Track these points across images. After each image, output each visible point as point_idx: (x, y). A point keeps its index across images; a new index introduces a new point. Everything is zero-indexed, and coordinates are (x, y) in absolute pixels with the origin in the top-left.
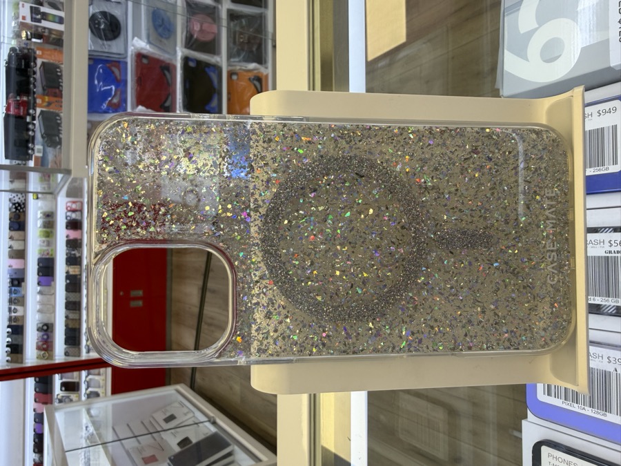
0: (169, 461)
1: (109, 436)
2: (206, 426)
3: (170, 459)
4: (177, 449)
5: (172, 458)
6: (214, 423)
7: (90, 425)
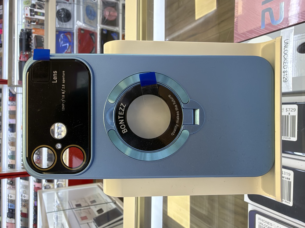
0: (93, 220)
1: (67, 206)
2: (110, 205)
3: (94, 219)
4: (97, 215)
5: (95, 219)
6: (115, 203)
7: (58, 200)
